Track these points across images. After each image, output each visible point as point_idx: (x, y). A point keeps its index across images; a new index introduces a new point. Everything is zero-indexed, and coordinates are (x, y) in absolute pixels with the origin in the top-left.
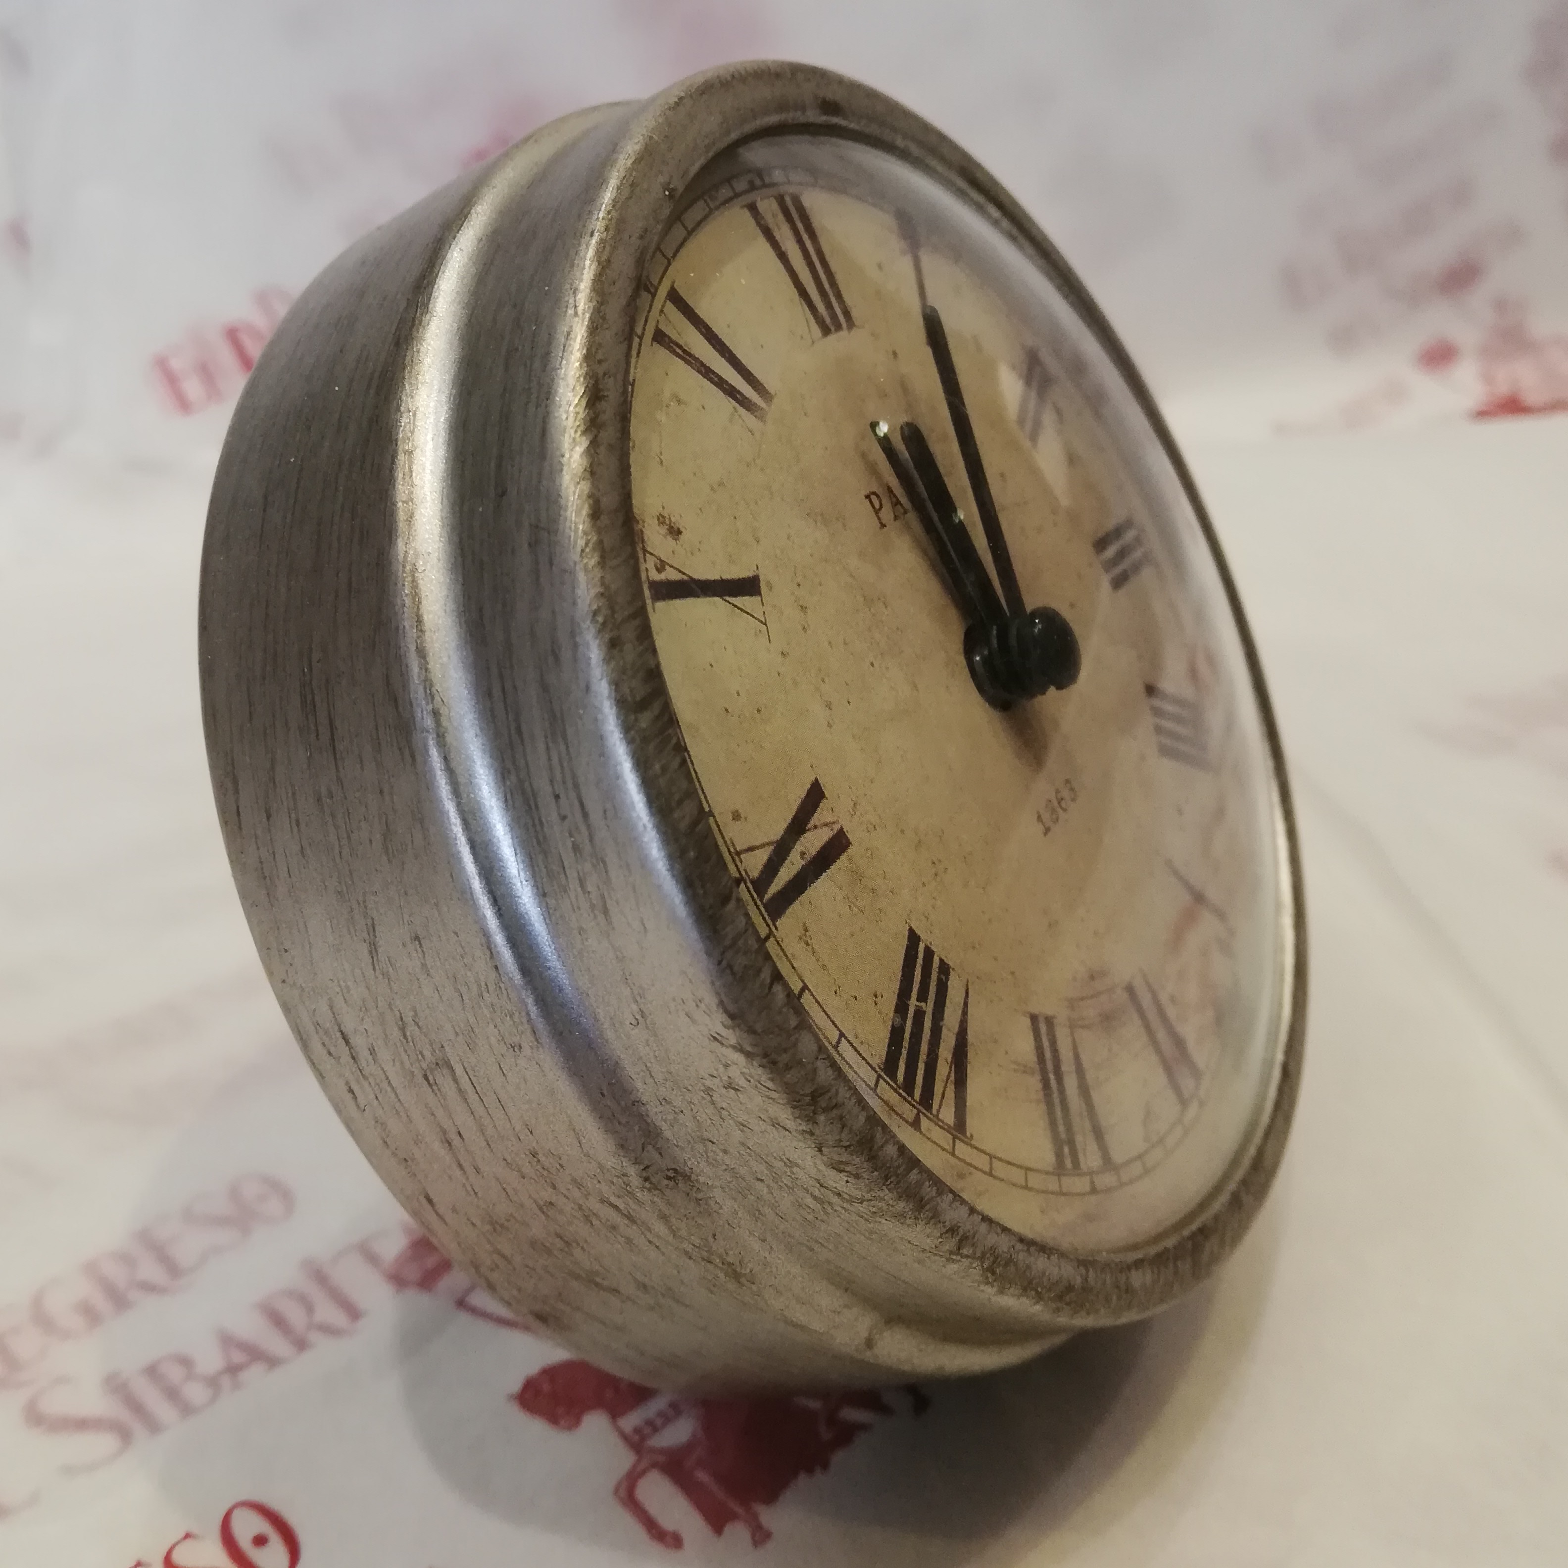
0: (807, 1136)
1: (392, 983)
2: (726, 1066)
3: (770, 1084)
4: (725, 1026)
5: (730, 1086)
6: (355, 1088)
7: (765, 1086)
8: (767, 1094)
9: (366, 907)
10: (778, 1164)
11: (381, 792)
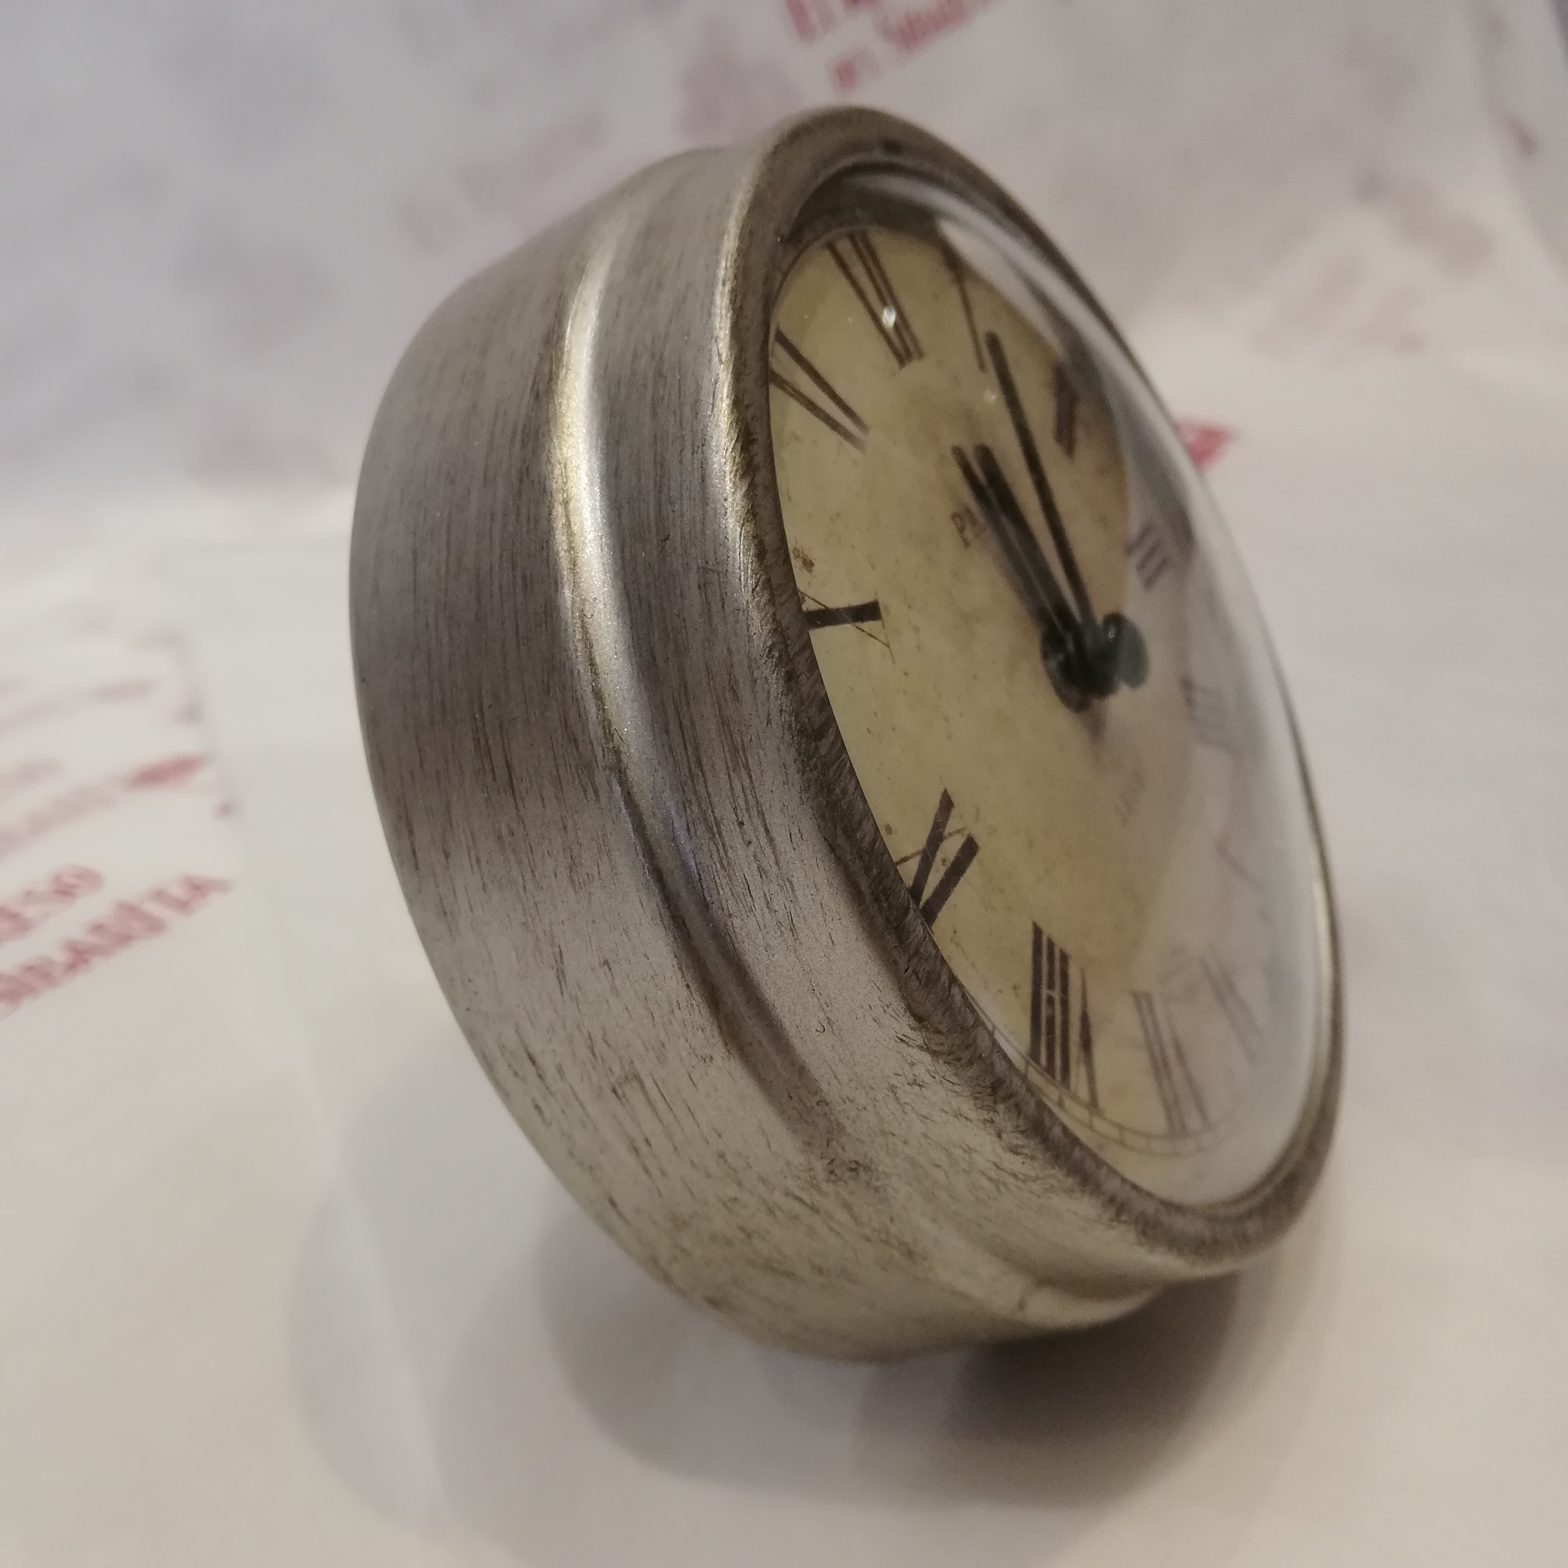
0: (988, 1125)
1: (580, 1006)
2: (912, 1064)
3: (954, 1079)
4: (912, 1029)
5: (915, 1083)
6: (542, 1105)
7: (950, 1081)
8: (951, 1088)
9: (552, 936)
10: (958, 1152)
11: (565, 828)
